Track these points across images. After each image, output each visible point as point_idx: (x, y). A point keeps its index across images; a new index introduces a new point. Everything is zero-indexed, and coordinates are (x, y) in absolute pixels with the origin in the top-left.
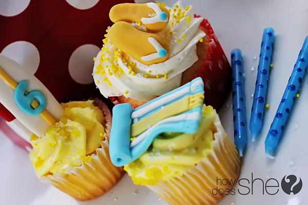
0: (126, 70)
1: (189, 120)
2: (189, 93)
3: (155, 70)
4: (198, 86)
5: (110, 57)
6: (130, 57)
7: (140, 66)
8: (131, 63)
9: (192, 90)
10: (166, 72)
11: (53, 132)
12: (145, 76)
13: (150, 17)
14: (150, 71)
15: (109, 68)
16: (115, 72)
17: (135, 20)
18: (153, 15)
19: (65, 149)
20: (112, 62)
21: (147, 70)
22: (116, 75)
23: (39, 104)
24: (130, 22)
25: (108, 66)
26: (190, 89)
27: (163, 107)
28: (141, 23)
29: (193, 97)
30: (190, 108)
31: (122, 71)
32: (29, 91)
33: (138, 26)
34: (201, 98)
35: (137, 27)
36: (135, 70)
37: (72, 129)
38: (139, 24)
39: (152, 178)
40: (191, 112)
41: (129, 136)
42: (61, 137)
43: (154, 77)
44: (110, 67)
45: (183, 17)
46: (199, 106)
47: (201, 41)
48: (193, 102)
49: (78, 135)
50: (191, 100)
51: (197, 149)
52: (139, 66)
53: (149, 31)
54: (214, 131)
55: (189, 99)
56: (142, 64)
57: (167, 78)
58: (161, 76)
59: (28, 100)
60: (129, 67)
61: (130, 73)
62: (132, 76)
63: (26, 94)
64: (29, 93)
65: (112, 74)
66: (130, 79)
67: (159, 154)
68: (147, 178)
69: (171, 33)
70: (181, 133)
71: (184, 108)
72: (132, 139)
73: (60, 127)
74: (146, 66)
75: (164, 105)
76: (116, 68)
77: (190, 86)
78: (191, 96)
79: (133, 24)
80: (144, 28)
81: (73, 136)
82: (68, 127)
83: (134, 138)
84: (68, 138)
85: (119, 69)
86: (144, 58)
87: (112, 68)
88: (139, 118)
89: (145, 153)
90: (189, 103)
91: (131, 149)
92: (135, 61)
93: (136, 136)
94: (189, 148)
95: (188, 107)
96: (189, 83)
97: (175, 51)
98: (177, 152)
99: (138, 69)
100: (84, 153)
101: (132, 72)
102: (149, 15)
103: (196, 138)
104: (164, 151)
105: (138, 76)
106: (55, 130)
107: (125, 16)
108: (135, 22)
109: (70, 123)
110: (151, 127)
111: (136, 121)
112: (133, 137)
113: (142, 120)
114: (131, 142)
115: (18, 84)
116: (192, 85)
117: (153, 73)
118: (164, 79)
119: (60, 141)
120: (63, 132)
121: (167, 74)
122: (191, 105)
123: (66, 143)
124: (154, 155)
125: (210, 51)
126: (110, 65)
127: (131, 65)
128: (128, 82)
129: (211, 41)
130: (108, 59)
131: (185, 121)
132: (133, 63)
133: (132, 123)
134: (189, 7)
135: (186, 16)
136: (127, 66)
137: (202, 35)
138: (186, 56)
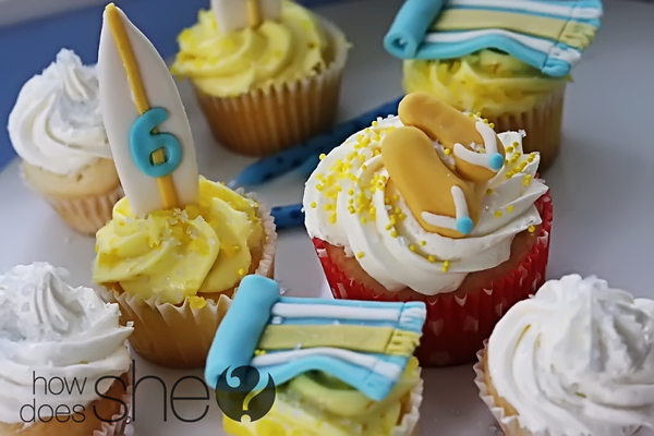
0: (383, 220)
1: (378, 374)
2: (396, 323)
3: (434, 245)
4: (415, 318)
5: (364, 180)
6: (401, 199)
7: (412, 224)
8: (397, 210)
9: (402, 319)
10: (450, 257)
12: (412, 247)
13: (470, 149)
14: (424, 243)
15: (351, 197)
16: (361, 211)
17: (443, 140)
18: (479, 148)
20: (363, 189)
21: (420, 237)
22: (359, 217)
24: (432, 137)
25: (352, 193)
26: (399, 317)
27: (337, 324)
28: (451, 151)
29: (399, 335)
30: (387, 352)
31: (374, 215)
33: (443, 154)
34: (414, 344)
35: (439, 153)
36: (399, 229)
38: (446, 151)
40: (386, 360)
41: (254, 345)
43: (426, 256)
44: (356, 197)
46: (402, 357)
47: (531, 230)
48: (397, 343)
50: (395, 338)
51: (365, 427)
52: (410, 225)
53: (458, 172)
54: (405, 410)
55: (392, 335)
56: (416, 223)
57: (447, 268)
58: (437, 260)
60: (392, 216)
61: (389, 228)
62: (388, 235)
65: (354, 212)
66: (380, 237)
67: (298, 404)
69: (489, 191)
70: (351, 388)
71: (378, 346)
72: (257, 352)
74: (422, 230)
75: (343, 321)
76: (367, 204)
77: (402, 310)
78: (397, 331)
79: (436, 146)
80: (452, 162)
83: (263, 352)
85: (371, 210)
86: (426, 215)
87: (358, 201)
88: (285, 319)
90: (389, 342)
92: (405, 210)
93: (269, 351)
94: (354, 418)
95: (386, 347)
96: (400, 304)
97: (482, 228)
98: (330, 416)
99: (404, 228)
101: (393, 229)
102: (472, 145)
103: (372, 408)
104: (306, 403)
105: (399, 241)
107: (426, 123)
108: (440, 143)
110: (302, 348)
111: (276, 320)
112: (261, 350)
113: (288, 326)
114: (254, 356)
116: (406, 312)
117: (427, 249)
118: (442, 268)
121: (450, 261)
122: (391, 347)
124: (287, 401)
125: (534, 251)
126: (359, 193)
127: (397, 216)
128: (375, 240)
129: (542, 235)
130: (359, 180)
131: (370, 371)
132: (400, 212)
133: (269, 322)
134: (534, 156)
135: (525, 171)
136: (390, 213)
137: (536, 219)
138: (496, 245)
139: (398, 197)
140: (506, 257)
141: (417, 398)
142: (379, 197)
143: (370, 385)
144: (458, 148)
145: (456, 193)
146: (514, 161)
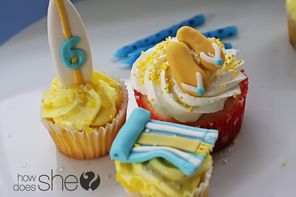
0: (164, 85)
1: (190, 163)
2: (202, 139)
3: (186, 99)
4: (212, 138)
5: (157, 65)
6: (173, 76)
7: (177, 88)
8: (171, 81)
9: (206, 138)
10: (193, 105)
11: (76, 91)
12: (176, 99)
13: (209, 56)
14: (182, 98)
15: (151, 73)
16: (154, 80)
17: (196, 50)
18: (212, 55)
19: (76, 110)
20: (156, 69)
21: (180, 95)
22: (153, 82)
23: (78, 61)
24: (190, 47)
25: (151, 71)
26: (205, 136)
27: (175, 136)
28: (199, 56)
29: (203, 145)
30: (196, 153)
31: (160, 82)
32: (77, 47)
34: (209, 150)
35: (193, 56)
36: (170, 90)
37: (92, 98)
38: (196, 55)
39: (134, 186)
40: (195, 157)
42: (79, 99)
43: (182, 104)
44: (153, 73)
45: (232, 68)
46: (203, 156)
47: (234, 97)
48: (201, 149)
49: (93, 106)
50: (201, 146)
51: (181, 187)
52: (176, 88)
53: (201, 65)
54: (202, 180)
55: (200, 144)
56: (179, 88)
57: (191, 110)
58: (187, 106)
59: (71, 54)
60: (168, 83)
61: (166, 89)
62: (165, 92)
63: (73, 49)
64: (75, 49)
65: (150, 80)
66: (162, 92)
67: (151, 172)
68: (129, 183)
69: (216, 77)
70: (176, 168)
71: (192, 149)
72: (136, 145)
73: (83, 90)
74: (181, 91)
75: (178, 134)
76: (157, 76)
77: (207, 133)
78: (203, 143)
79: (192, 52)
80: (199, 60)
81: (89, 104)
82: (89, 94)
83: (138, 145)
84: (84, 104)
85: (159, 79)
86: (183, 85)
87: (153, 75)
88: (151, 130)
89: (140, 163)
90: (198, 148)
91: (131, 152)
92: (174, 81)
93: (141, 145)
94: (176, 182)
95: (196, 151)
96: (206, 130)
97: (210, 94)
98: (165, 179)
99: (173, 90)
100: (89, 123)
101: (167, 90)
102: (209, 54)
103: (186, 178)
104: (155, 172)
105: (170, 95)
106: (77, 90)
107: (189, 41)
108: (194, 51)
109: (92, 92)
110: (157, 146)
111: (147, 131)
113: (152, 134)
114: (134, 146)
115: (72, 37)
116: (208, 134)
117: (183, 100)
118: (188, 110)
119: (76, 102)
120: (83, 95)
121: (193, 107)
122: (199, 150)
123: (80, 106)
124: (146, 170)
125: (236, 107)
126: (154, 71)
127: (170, 83)
128: (159, 94)
129: (241, 100)
130: (155, 65)
131: (187, 161)
132: (172, 82)
133: (144, 131)
134: (241, 62)
135: (235, 69)
136: (167, 82)
137: (238, 91)
138: (216, 102)
139: (172, 75)
140: (222, 108)
141: (208, 175)
142: (163, 73)
143: (185, 168)
144: (202, 54)
145: (198, 75)
146: (230, 64)
